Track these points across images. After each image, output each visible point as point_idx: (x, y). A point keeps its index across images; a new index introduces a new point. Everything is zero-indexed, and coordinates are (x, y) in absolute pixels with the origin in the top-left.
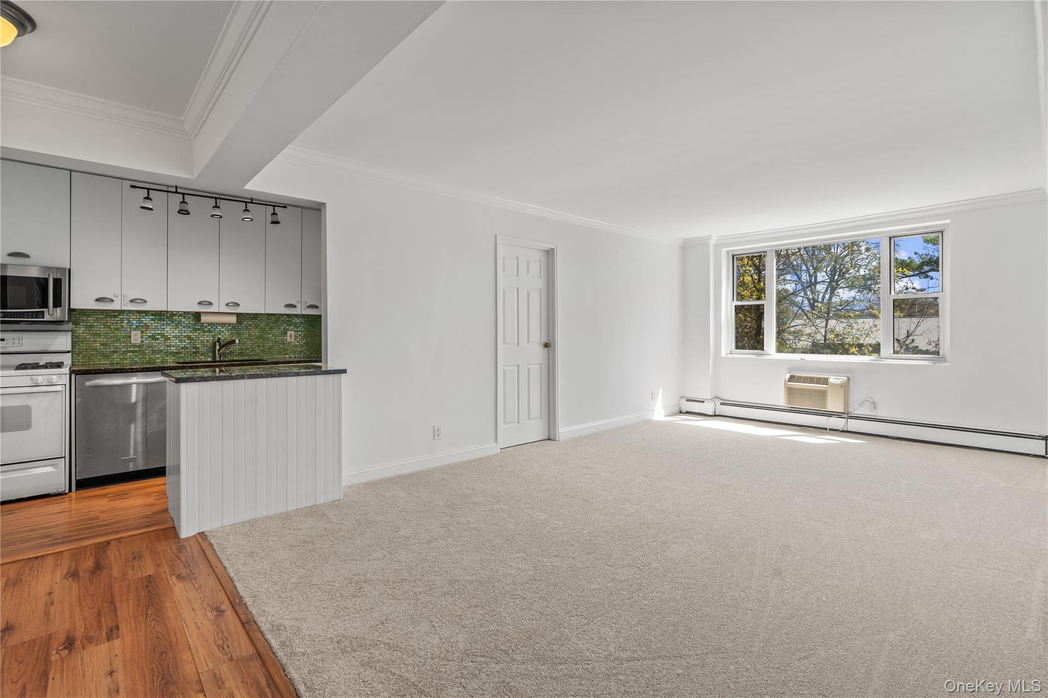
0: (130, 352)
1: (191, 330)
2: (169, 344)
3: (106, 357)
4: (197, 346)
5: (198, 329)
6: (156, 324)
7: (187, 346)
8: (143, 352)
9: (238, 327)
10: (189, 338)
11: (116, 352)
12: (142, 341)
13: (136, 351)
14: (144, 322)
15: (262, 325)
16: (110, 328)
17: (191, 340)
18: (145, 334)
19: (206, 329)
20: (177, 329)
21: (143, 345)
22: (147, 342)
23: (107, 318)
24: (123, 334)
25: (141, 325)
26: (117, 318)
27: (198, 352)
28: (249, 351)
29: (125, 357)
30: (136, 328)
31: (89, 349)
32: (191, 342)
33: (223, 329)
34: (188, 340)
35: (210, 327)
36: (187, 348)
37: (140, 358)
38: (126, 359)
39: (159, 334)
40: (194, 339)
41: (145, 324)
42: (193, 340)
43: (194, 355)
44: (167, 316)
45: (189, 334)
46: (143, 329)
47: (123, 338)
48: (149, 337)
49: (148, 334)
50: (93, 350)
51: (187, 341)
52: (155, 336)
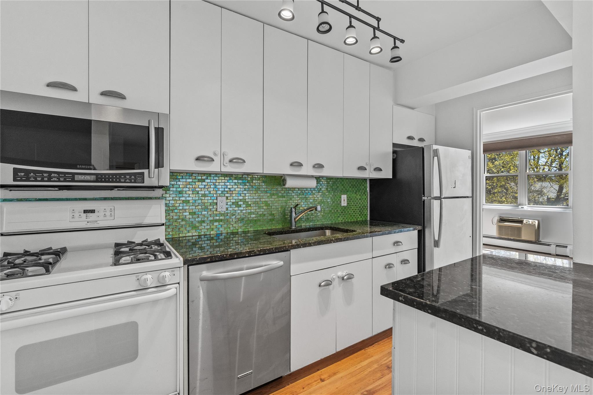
0: (216, 221)
1: (269, 195)
2: (250, 211)
3: (195, 227)
4: (273, 212)
5: (273, 194)
6: (238, 189)
7: (265, 213)
8: (227, 222)
9: (305, 191)
10: (267, 204)
11: (204, 222)
12: (227, 209)
13: (221, 220)
14: (229, 187)
15: (323, 189)
16: (198, 193)
17: (267, 206)
18: (229, 201)
19: (280, 194)
20: (257, 195)
21: (227, 213)
22: (231, 209)
23: (195, 182)
24: (210, 201)
25: (226, 190)
26: (204, 182)
27: (273, 220)
28: (313, 216)
29: (212, 227)
30: (222, 193)
31: (179, 219)
32: (268, 209)
33: (293, 194)
34: (265, 206)
35: (283, 192)
36: (265, 215)
37: (225, 229)
38: (213, 229)
39: (241, 200)
40: (271, 205)
41: (229, 189)
42: (269, 206)
43: (270, 223)
44: (248, 180)
45: (267, 200)
46: (227, 195)
47: (210, 205)
48: (233, 203)
49: (232, 201)
50: (183, 220)
51: (264, 208)
52: (238, 202)
